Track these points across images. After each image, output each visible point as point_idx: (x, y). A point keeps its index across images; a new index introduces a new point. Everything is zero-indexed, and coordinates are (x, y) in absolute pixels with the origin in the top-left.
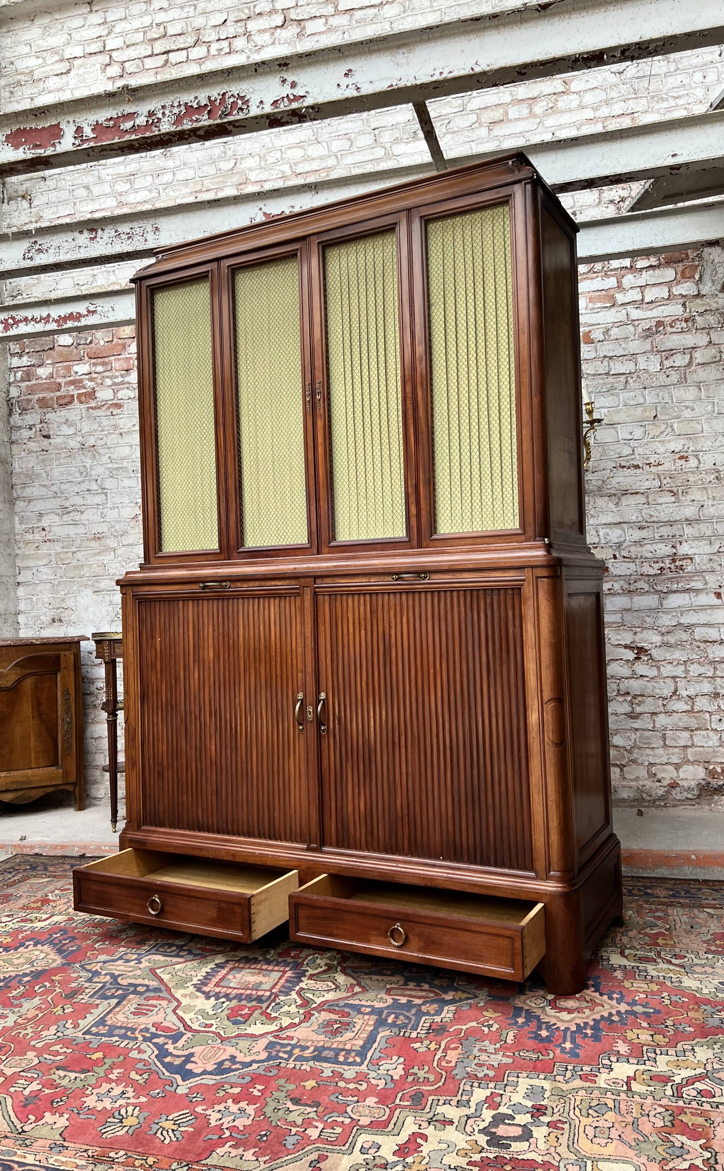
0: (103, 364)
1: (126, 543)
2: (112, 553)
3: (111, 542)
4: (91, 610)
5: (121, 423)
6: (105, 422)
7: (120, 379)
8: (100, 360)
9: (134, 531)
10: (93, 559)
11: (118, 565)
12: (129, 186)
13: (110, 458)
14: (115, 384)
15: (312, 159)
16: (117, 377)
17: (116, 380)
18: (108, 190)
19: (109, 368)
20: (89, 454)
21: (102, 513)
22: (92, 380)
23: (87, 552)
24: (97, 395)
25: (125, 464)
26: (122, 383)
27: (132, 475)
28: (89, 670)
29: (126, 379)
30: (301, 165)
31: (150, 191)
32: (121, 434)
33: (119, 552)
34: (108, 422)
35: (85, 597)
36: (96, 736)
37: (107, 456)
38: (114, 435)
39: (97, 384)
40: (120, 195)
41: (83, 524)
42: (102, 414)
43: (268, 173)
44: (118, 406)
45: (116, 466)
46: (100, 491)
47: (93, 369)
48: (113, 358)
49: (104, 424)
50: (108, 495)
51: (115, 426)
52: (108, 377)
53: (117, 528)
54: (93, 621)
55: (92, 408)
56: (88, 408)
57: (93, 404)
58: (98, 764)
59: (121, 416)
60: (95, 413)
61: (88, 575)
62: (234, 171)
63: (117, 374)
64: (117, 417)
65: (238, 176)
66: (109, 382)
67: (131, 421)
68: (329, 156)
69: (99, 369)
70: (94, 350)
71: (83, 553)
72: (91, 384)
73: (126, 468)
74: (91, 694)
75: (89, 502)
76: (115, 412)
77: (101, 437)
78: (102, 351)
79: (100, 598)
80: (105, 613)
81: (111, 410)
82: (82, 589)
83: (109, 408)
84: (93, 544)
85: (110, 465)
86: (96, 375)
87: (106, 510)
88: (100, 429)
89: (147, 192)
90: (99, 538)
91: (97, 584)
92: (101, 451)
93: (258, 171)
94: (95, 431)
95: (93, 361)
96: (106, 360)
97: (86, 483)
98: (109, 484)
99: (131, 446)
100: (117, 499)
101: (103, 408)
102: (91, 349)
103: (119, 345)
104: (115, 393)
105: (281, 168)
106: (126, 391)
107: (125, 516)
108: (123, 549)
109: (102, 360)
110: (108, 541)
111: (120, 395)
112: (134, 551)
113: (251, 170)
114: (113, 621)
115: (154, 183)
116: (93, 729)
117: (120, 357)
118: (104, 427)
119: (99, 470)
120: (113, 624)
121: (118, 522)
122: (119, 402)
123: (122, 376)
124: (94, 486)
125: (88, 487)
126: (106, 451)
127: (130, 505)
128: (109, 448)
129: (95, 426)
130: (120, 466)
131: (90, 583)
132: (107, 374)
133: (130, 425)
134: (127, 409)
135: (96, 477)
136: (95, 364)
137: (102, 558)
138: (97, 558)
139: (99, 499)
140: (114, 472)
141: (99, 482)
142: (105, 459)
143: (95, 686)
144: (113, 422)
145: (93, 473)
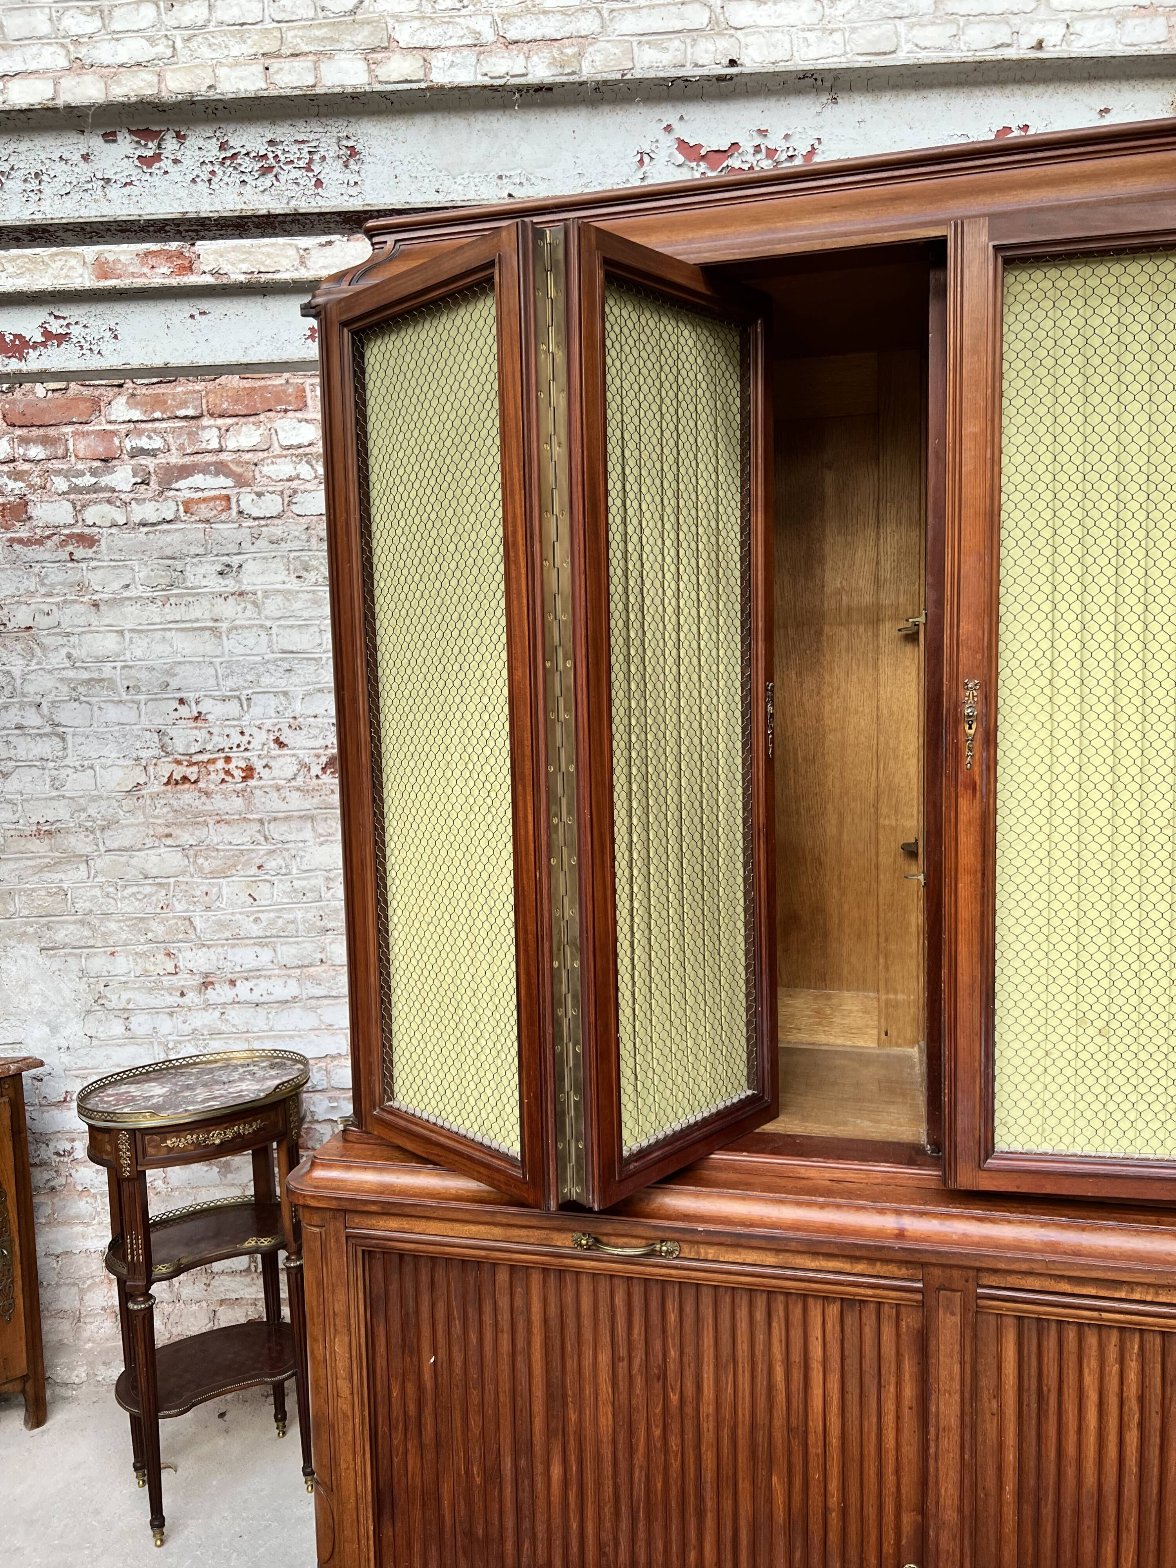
0: (45, 441)
1: (116, 845)
2: (83, 867)
3: (80, 843)
4: (35, 988)
5: (95, 579)
6: (55, 575)
7: (88, 480)
8: (35, 432)
9: (133, 820)
10: (36, 878)
11: (97, 892)
12: (99, 24)
13: (69, 656)
14: (76, 489)
15: (544, 12)
16: (80, 474)
17: (80, 482)
18: (45, 28)
19: (60, 452)
20: (19, 647)
21: (54, 779)
22: (17, 476)
23: (22, 864)
24: (35, 511)
25: (107, 671)
26: (94, 489)
27: (125, 697)
28: (35, 1115)
29: (106, 480)
30: (519, 22)
31: (152, 41)
32: (96, 605)
33: (99, 864)
34: (61, 576)
35: (21, 961)
36: (59, 1251)
37: (64, 651)
38: (77, 606)
39: (30, 486)
40: (76, 42)
41: (10, 802)
42: (47, 556)
43: (439, 30)
44: (87, 541)
45: (86, 675)
46: (48, 729)
47: (21, 451)
48: (69, 429)
49: (52, 578)
50: (69, 738)
51: (81, 587)
52: (58, 472)
53: (93, 811)
54: (41, 1012)
55: (20, 541)
56: (12, 540)
57: (23, 533)
58: (66, 1307)
59: (93, 564)
60: (30, 553)
61: (25, 912)
62: (358, 17)
63: (80, 466)
64: (84, 565)
65: (367, 29)
66: (61, 484)
67: (118, 576)
68: (583, 10)
69: (36, 451)
70: (20, 407)
71: (11, 865)
72: (18, 486)
73: (111, 680)
74: (43, 1164)
75: (21, 753)
76: (79, 553)
77: (46, 608)
78: (43, 410)
79: (57, 964)
80: (68, 995)
81: (70, 548)
82: (12, 943)
83: (63, 544)
84: (35, 845)
85: (71, 674)
86: (26, 466)
87: (63, 773)
88: (43, 591)
89: (144, 42)
90: (49, 833)
91: (49, 934)
92: (47, 641)
93: (416, 24)
94: (32, 594)
95: (18, 432)
96: (52, 432)
97: (13, 710)
98: (67, 715)
99: (121, 633)
100: (91, 749)
101: (49, 543)
102: (13, 403)
103: (85, 400)
104: (78, 510)
105: (472, 23)
106: (106, 507)
107: (112, 785)
108: (108, 858)
109: (42, 431)
110: (72, 839)
111: (91, 514)
112: (133, 862)
113: (398, 18)
114: (88, 1012)
115: (162, 23)
116: (51, 1237)
117: (86, 428)
118: (52, 585)
119: (47, 682)
120: (91, 1017)
121: (94, 799)
122: (87, 531)
123: (94, 473)
124: (32, 719)
125: (18, 720)
126: (61, 640)
127: (121, 762)
128: (68, 635)
129: (31, 584)
130: (95, 675)
131: (31, 930)
132: (57, 465)
133: (116, 585)
134: (109, 548)
135: (38, 699)
136: (25, 441)
137: (61, 876)
138: (47, 876)
139: (46, 747)
140: (81, 689)
141: (44, 707)
142: (57, 659)
143: (51, 1147)
144: (73, 577)
145: (30, 688)
